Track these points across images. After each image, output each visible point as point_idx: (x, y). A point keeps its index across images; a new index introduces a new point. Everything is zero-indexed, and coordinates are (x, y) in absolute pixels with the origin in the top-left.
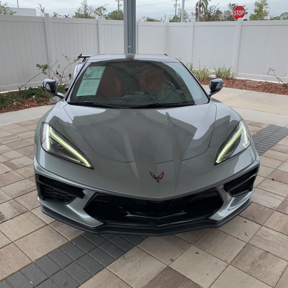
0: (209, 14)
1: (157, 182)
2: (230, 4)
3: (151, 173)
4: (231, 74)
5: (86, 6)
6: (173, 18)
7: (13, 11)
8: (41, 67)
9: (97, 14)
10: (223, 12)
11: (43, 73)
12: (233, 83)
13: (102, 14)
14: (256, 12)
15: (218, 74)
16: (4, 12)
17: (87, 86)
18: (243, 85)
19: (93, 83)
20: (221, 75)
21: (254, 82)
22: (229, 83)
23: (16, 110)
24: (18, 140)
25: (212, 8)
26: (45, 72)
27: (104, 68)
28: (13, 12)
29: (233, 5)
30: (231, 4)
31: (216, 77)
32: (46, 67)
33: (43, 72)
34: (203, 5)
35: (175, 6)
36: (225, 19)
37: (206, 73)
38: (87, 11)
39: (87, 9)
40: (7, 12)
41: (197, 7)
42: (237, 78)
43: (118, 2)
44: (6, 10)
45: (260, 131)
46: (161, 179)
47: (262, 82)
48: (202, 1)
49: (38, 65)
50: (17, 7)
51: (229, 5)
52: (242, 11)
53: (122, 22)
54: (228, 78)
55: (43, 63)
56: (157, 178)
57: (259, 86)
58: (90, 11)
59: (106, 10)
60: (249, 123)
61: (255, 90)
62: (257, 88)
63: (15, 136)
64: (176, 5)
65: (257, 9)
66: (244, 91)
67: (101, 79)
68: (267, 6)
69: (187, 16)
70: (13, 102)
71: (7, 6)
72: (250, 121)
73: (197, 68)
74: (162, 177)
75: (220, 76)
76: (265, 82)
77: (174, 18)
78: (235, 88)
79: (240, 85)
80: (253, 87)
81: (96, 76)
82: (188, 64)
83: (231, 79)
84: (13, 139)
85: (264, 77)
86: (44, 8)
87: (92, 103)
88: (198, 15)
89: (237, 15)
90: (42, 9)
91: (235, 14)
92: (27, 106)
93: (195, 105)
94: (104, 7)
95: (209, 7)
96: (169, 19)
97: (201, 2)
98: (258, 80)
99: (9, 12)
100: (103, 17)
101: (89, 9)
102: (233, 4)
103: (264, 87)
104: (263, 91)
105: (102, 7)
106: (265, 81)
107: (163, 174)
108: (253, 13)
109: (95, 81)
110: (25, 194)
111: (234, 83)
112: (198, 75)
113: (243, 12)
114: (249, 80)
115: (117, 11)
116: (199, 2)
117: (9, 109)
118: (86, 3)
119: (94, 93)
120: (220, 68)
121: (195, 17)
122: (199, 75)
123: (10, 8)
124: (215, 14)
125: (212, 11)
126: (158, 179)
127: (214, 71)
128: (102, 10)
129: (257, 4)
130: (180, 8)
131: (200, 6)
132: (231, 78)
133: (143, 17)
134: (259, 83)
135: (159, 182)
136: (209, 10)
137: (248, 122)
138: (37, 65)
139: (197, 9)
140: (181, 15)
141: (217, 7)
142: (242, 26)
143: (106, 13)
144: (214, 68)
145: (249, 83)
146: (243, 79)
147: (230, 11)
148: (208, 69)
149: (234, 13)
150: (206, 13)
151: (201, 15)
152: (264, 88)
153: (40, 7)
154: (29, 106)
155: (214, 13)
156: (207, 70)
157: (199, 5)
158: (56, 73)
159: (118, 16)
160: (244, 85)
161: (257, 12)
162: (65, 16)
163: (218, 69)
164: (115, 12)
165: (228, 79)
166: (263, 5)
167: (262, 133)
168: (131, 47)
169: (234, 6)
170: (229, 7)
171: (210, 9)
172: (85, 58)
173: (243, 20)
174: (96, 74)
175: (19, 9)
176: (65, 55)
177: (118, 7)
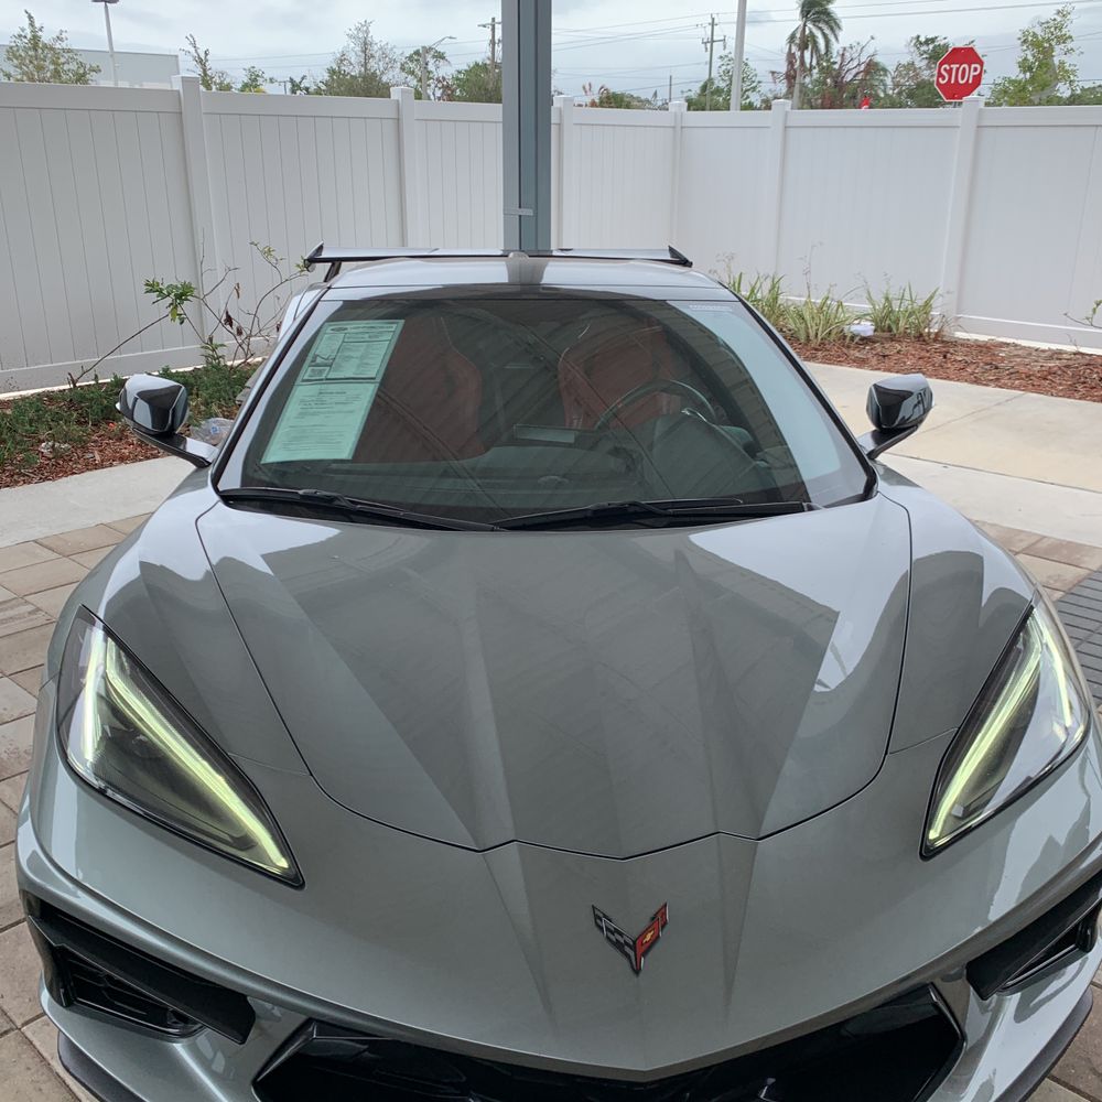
0: (837, 77)
1: (629, 970)
2: (918, 37)
3: (597, 917)
4: (934, 321)
5: (365, 44)
6: (699, 92)
7: (89, 62)
8: (165, 292)
9: (412, 73)
10: (891, 68)
11: (173, 319)
12: (945, 357)
13: (431, 76)
14: (1025, 72)
15: (884, 319)
16: (52, 67)
17: (314, 414)
18: (987, 364)
19: (342, 398)
20: (897, 322)
21: (1030, 351)
22: (928, 355)
23: (46, 479)
24: (30, 624)
25: (847, 55)
26: (180, 311)
27: (396, 327)
28: (88, 66)
29: (928, 41)
30: (922, 39)
31: (875, 331)
32: (182, 295)
33: (174, 313)
34: (815, 43)
35: (709, 45)
36: (900, 93)
37: (832, 317)
38: (372, 64)
39: (372, 56)
40: (66, 67)
41: (794, 49)
42: (960, 335)
43: (489, 30)
44: (62, 60)
45: (1079, 584)
46: (650, 955)
47: (1060, 352)
48: (811, 26)
49: (152, 287)
50: (107, 49)
51: (914, 41)
52: (973, 66)
53: (494, 111)
54: (921, 335)
55: (170, 278)
56: (627, 949)
57: (1051, 372)
58: (381, 63)
59: (443, 58)
60: (1024, 545)
61: (1037, 389)
62: (1045, 379)
63: (22, 604)
64: (713, 41)
65: (1030, 58)
66: (991, 390)
67: (379, 380)
68: (1070, 45)
69: (754, 84)
70: (41, 441)
71: (64, 45)
72: (1030, 534)
73: (800, 296)
74: (656, 939)
75: (889, 327)
76: (1075, 354)
77: (704, 88)
78: (951, 380)
79: (973, 366)
80: (1028, 376)
81: (359, 366)
82: (762, 280)
83: (935, 340)
84: (12, 618)
85: (1068, 333)
86: (206, 54)
87: (331, 499)
88: (794, 78)
89: (952, 82)
90: (199, 58)
91: (944, 79)
92: (98, 457)
93: (811, 509)
94: (439, 49)
95: (836, 47)
96: (685, 95)
97: (807, 32)
98: (1044, 346)
99: (73, 66)
100: (433, 86)
101: (377, 55)
102: (930, 37)
103: (1073, 376)
104: (1071, 392)
105: (431, 49)
106: (1072, 349)
107: (659, 920)
108: (1015, 73)
109: (352, 389)
110: (12, 925)
111: (949, 355)
112: (803, 326)
113: (976, 69)
114: (1008, 344)
115: (488, 62)
116: (800, 30)
117: (20, 474)
118: (367, 32)
119: (344, 449)
120: (890, 297)
121: (782, 87)
122: (806, 322)
123: (76, 52)
124: (860, 77)
125: (851, 66)
126: (632, 954)
127: (867, 307)
128: (429, 58)
129: (1030, 41)
130: (727, 51)
131: (803, 47)
132: (937, 334)
133: (587, 87)
134: (1051, 358)
135: (637, 971)
136: (838, 60)
137: (1021, 540)
138: (147, 285)
139: (791, 57)
140: (731, 80)
141: (869, 50)
142: (978, 127)
143: (447, 71)
144: (866, 295)
145: (1010, 357)
146: (983, 338)
147: (918, 65)
148: (843, 300)
149: (940, 75)
150: (826, 71)
151: (807, 80)
152: (1074, 380)
153: (192, 50)
154: (102, 461)
155: (854, 72)
156: (840, 304)
157: (797, 41)
158: (224, 317)
159: (488, 83)
160: (988, 367)
161: (1030, 69)
162: (292, 80)
163: (883, 301)
164: (478, 69)
165: (924, 341)
166: (1053, 43)
167: (1086, 592)
168: (528, 212)
169: (931, 47)
170: (912, 50)
171: (843, 55)
172: (337, 264)
173: (982, 105)
174: (358, 354)
175: (112, 54)
176: (261, 247)
177: (489, 49)
